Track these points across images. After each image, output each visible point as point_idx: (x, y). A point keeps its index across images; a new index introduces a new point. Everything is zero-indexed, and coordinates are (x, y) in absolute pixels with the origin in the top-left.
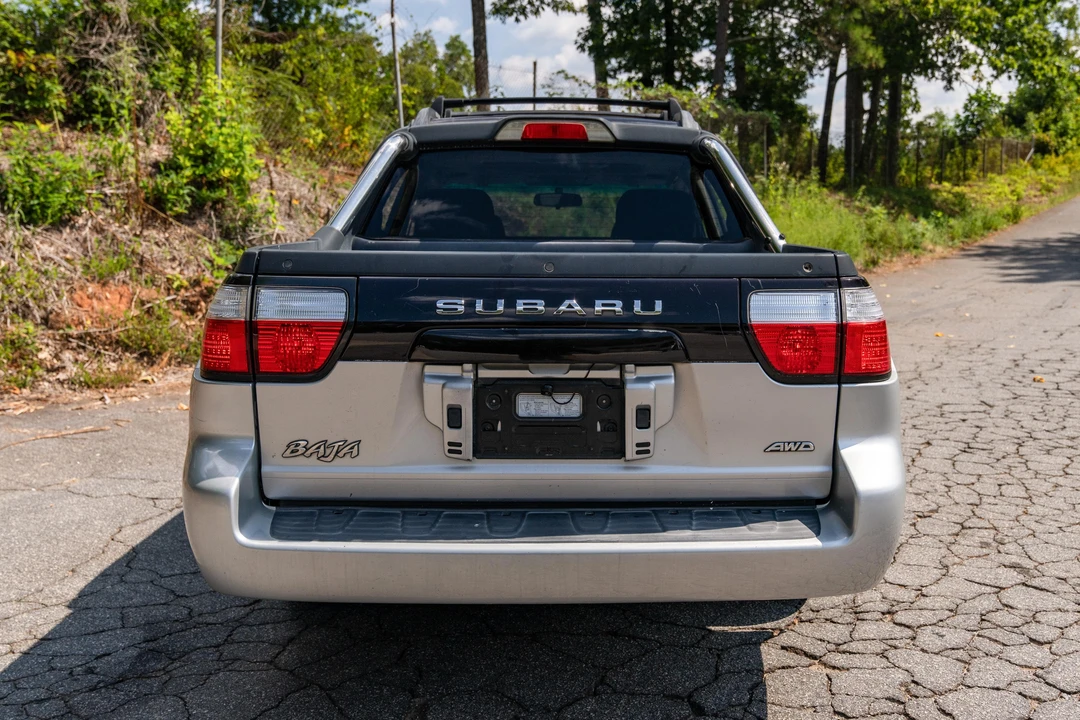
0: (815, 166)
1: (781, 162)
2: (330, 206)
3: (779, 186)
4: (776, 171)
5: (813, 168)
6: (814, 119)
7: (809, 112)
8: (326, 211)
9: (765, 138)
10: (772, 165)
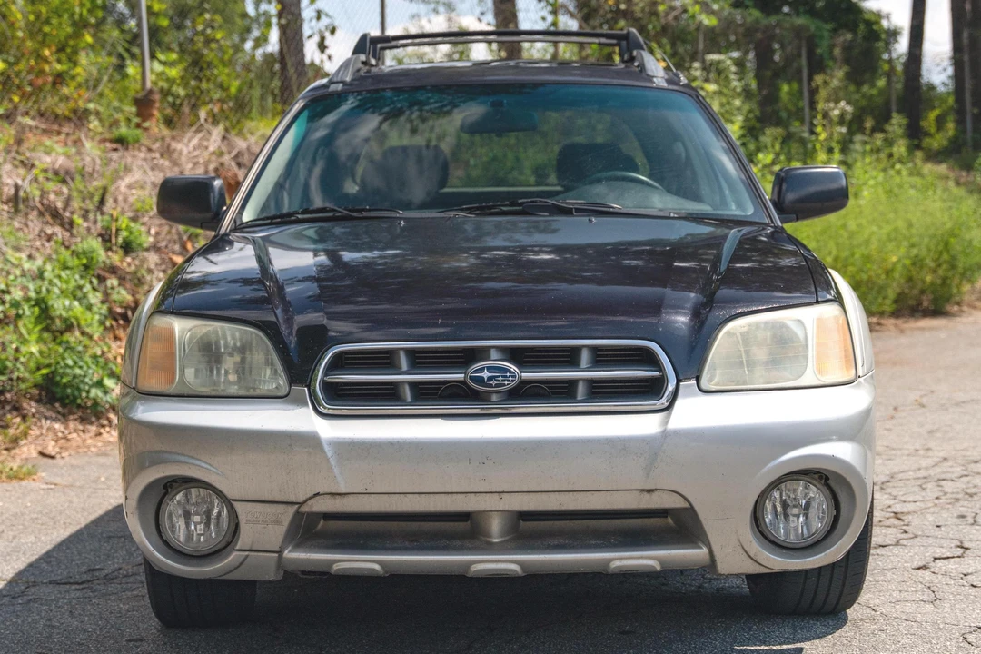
0: (899, 112)
1: (837, 101)
2: (20, 182)
3: (834, 144)
4: (826, 115)
5: (894, 115)
6: (894, 34)
7: (885, 23)
8: (12, 191)
9: (804, 61)
10: (821, 106)
